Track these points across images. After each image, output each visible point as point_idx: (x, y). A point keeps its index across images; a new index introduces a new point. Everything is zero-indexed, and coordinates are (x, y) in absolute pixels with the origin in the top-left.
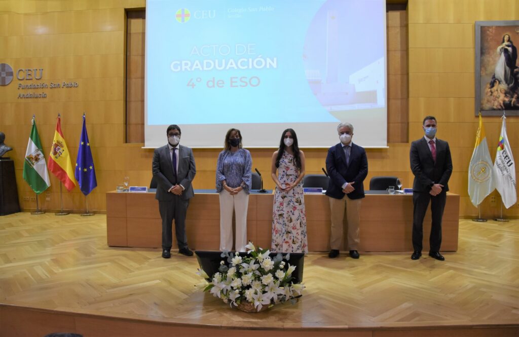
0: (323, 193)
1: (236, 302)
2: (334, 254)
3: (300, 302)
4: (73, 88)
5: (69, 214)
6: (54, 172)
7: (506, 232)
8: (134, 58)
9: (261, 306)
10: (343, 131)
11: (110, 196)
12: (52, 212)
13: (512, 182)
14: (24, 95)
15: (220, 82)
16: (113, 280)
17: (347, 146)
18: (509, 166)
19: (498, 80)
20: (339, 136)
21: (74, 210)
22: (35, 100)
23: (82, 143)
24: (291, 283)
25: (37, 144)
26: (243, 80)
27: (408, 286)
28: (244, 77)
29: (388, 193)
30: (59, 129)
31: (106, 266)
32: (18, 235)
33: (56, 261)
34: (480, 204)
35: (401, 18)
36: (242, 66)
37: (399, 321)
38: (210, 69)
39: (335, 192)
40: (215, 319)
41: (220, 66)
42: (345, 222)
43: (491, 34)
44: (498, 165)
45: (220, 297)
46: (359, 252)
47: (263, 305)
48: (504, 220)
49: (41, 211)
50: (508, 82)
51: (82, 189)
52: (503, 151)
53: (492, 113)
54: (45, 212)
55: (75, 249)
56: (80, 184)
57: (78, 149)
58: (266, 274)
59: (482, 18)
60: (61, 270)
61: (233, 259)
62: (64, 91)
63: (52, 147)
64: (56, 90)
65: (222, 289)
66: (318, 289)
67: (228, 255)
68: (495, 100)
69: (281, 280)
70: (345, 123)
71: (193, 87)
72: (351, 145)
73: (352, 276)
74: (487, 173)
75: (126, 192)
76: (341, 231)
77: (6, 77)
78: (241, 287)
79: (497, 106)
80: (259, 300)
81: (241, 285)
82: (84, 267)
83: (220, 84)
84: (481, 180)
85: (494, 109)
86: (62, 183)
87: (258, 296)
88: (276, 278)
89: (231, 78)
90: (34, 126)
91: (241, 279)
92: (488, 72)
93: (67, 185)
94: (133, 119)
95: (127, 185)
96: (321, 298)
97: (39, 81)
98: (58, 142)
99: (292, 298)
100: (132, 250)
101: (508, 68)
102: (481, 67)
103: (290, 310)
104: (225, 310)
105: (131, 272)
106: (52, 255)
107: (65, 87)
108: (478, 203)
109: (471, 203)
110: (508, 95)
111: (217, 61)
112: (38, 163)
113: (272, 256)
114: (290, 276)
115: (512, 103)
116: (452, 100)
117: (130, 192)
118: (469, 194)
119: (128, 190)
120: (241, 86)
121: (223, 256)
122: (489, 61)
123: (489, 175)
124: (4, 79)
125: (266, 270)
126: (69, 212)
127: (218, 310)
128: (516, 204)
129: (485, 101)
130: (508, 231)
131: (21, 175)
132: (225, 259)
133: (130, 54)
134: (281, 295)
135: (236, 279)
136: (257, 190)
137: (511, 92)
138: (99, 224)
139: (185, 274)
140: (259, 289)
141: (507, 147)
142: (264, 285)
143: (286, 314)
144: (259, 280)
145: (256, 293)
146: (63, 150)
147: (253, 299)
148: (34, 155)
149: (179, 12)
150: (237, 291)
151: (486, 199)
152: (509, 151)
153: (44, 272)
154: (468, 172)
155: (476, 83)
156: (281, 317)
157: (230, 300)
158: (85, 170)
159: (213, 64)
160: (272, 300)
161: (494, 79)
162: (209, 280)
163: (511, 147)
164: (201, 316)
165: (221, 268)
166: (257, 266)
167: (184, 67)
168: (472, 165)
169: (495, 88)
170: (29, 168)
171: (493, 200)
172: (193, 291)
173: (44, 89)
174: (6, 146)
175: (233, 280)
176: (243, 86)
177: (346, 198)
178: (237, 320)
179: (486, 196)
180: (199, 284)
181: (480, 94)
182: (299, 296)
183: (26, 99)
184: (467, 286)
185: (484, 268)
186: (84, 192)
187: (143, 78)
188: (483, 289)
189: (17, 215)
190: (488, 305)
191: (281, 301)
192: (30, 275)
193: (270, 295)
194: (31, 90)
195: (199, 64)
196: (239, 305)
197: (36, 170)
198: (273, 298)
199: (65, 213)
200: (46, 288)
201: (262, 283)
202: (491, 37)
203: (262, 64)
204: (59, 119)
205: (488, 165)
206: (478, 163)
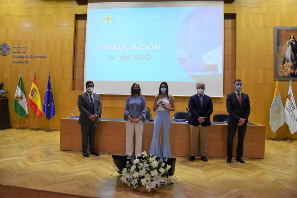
0: (187, 123)
1: (135, 186)
2: (192, 159)
3: (172, 187)
4: (44, 59)
5: (38, 130)
6: (30, 106)
8: (79, 42)
9: (150, 189)
10: (200, 87)
11: (63, 121)
12: (29, 129)
13: (295, 119)
14: (15, 61)
15: (128, 57)
16: (63, 171)
17: (201, 95)
18: (293, 109)
19: (287, 60)
20: (196, 90)
21: (41, 128)
22: (22, 64)
23: (48, 90)
24: (168, 176)
25: (21, 90)
26: (141, 56)
27: (236, 179)
28: (142, 55)
29: (224, 124)
30: (35, 81)
31: (59, 162)
32: (9, 142)
34: (277, 131)
35: (232, 24)
36: (141, 48)
38: (122, 49)
39: (194, 122)
40: (122, 196)
41: (128, 48)
42: (199, 140)
43: (283, 34)
44: (287, 109)
45: (126, 183)
46: (207, 158)
47: (151, 188)
48: (291, 141)
49: (22, 128)
50: (293, 61)
51: (47, 116)
52: (290, 100)
53: (284, 79)
54: (25, 129)
55: (42, 151)
56: (45, 113)
57: (45, 93)
58: (154, 170)
59: (278, 25)
60: (32, 164)
61: (134, 161)
62: (38, 60)
63: (31, 91)
64: (34, 59)
65: (127, 178)
66: (183, 179)
67: (131, 158)
68: (286, 71)
69: (162, 174)
70: (200, 82)
71: (112, 60)
72: (203, 95)
73: (203, 172)
74: (281, 113)
75: (72, 119)
76: (197, 145)
77: (6, 51)
78: (139, 177)
79: (286, 75)
80: (149, 185)
81: (139, 176)
82: (46, 162)
83: (128, 58)
84: (277, 117)
85: (285, 77)
86: (35, 113)
87: (148, 183)
88: (159, 172)
89: (135, 55)
90: (20, 79)
91: (139, 172)
92: (281, 55)
93: (38, 114)
94: (78, 77)
95: (73, 115)
96: (185, 185)
97: (24, 54)
99: (168, 184)
100: (74, 153)
101: (293, 54)
102: (277, 52)
103: (167, 192)
104: (128, 191)
105: (73, 166)
106: (27, 154)
107: (39, 57)
108: (275, 130)
109: (271, 130)
110: (293, 69)
111: (126, 45)
112: (22, 100)
113: (157, 159)
114: (168, 171)
115: (295, 73)
116: (261, 70)
117: (74, 119)
118: (270, 125)
121: (128, 158)
122: (282, 49)
123: (281, 114)
124: (5, 52)
125: (154, 168)
126: (38, 129)
127: (125, 190)
129: (280, 72)
130: (292, 147)
131: (12, 107)
132: (130, 160)
133: (77, 40)
134: (162, 182)
135: (136, 172)
136: (148, 120)
138: (56, 137)
139: (106, 168)
140: (149, 179)
141: (292, 98)
143: (164, 194)
144: (149, 173)
145: (147, 181)
146: (37, 94)
147: (146, 184)
148: (20, 96)
149: (106, 17)
150: (136, 179)
151: (280, 128)
152: (294, 101)
153: (23, 164)
154: (269, 112)
155: (274, 62)
156: (162, 196)
157: (132, 185)
158: (49, 105)
159: (124, 46)
160: (157, 185)
161: (285, 59)
162: (120, 172)
163: (294, 99)
164: (114, 194)
165: (127, 166)
166: (148, 165)
167: (107, 48)
168: (272, 108)
169: (285, 65)
170: (16, 103)
171: (284, 129)
172: (110, 178)
173: (27, 58)
174: (4, 90)
175: (134, 173)
176: (141, 60)
177: (200, 126)
178: (135, 197)
179: (280, 126)
180: (114, 174)
181: (277, 68)
182: (173, 183)
183: (17, 64)
184: (270, 180)
185: (280, 169)
186: (48, 118)
187: (84, 53)
188: (280, 182)
189: (8, 130)
190: (284, 192)
191: (162, 186)
192: (14, 166)
193: (156, 182)
194: (20, 59)
195: (116, 47)
196: (137, 188)
197: (21, 105)
198: (157, 184)
199: (36, 130)
200: (23, 174)
201: (151, 175)
202: (283, 36)
203: (152, 47)
204: (35, 76)
205: (281, 109)
206: (275, 107)
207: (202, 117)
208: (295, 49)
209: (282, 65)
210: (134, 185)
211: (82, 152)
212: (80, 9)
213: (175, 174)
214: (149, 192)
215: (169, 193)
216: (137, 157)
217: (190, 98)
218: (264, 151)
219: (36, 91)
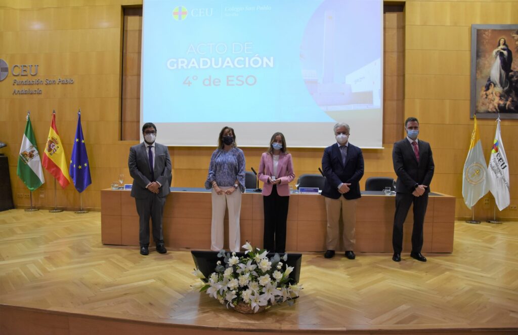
0: (319, 193)
1: (232, 303)
2: (330, 255)
3: (296, 303)
4: (68, 85)
5: (63, 211)
6: (48, 168)
7: (500, 235)
8: (130, 55)
9: (259, 308)
10: (340, 131)
11: (105, 194)
12: (46, 209)
13: (506, 185)
14: (18, 91)
15: (217, 81)
16: (108, 279)
17: (343, 146)
18: (503, 169)
19: (493, 83)
20: (335, 136)
21: (68, 207)
22: (30, 96)
23: (77, 140)
24: (289, 284)
25: (31, 140)
26: (239, 78)
27: (405, 288)
28: (240, 76)
29: (384, 194)
30: (54, 125)
31: (100, 264)
32: (12, 232)
33: (49, 259)
34: (474, 206)
35: (398, 20)
36: (239, 64)
37: (397, 323)
38: (206, 67)
39: (331, 192)
40: (211, 320)
41: (217, 64)
43: (487, 38)
44: (492, 168)
45: (216, 298)
46: (354, 253)
47: (260, 306)
48: (497, 222)
49: (34, 208)
50: (503, 85)
51: (77, 186)
52: (497, 154)
53: (488, 116)
54: (39, 209)
55: (70, 247)
56: (74, 181)
57: (73, 146)
58: (264, 274)
59: (478, 21)
60: (54, 269)
61: (230, 260)
62: (59, 87)
63: (47, 144)
64: (51, 86)
65: (218, 290)
66: (315, 289)
67: (224, 255)
68: (490, 103)
69: (278, 281)
70: (341, 123)
71: (189, 85)
72: (347, 145)
73: (348, 277)
75: (121, 190)
76: (337, 232)
77: (1, 73)
78: (238, 288)
79: (491, 109)
80: (256, 301)
81: (238, 286)
82: (77, 266)
83: (217, 82)
84: (475, 182)
85: (489, 112)
86: (56, 180)
87: (255, 297)
88: (273, 279)
89: (228, 77)
90: (28, 122)
91: (238, 280)
92: (483, 75)
93: (61, 182)
94: (129, 117)
95: (121, 182)
96: (317, 300)
97: (33, 77)
98: (52, 138)
99: (289, 299)
100: (126, 249)
101: (503, 72)
102: (476, 70)
103: (287, 312)
104: (221, 311)
105: (125, 271)
106: (45, 252)
107: (60, 83)
108: (472, 204)
109: (465, 205)
110: (503, 98)
111: (213, 59)
112: (33, 160)
113: (270, 256)
114: (288, 277)
115: (507, 106)
116: (447, 102)
117: (125, 189)
118: (463, 196)
119: (123, 188)
120: (237, 85)
121: (219, 256)
122: (485, 64)
123: (483, 177)
125: (264, 271)
126: (63, 210)
127: (217, 311)
128: (509, 206)
129: (481, 104)
130: (501, 233)
131: (15, 172)
132: (222, 259)
133: (126, 51)
134: (278, 296)
135: (233, 279)
136: (252, 190)
137: (506, 96)
138: (93, 222)
139: (180, 273)
140: (256, 290)
141: (501, 150)
142: (262, 286)
143: (283, 315)
144: (256, 281)
145: (253, 294)
146: (58, 147)
147: (250, 300)
148: (28, 151)
149: (176, 10)
150: (234, 292)
151: (480, 201)
152: (504, 155)
153: (38, 270)
154: (462, 174)
155: (471, 86)
156: (278, 318)
157: (226, 301)
158: (80, 167)
159: (209, 61)
160: (269, 301)
161: (489, 82)
162: (206, 280)
163: (505, 150)
164: (196, 317)
165: (218, 268)
166: (254, 266)
167: (180, 65)
168: (466, 167)
169: (490, 91)
170: (23, 165)
171: (487, 202)
172: (189, 291)
173: (39, 86)
175: (230, 281)
176: (239, 85)
177: (342, 198)
178: (233, 321)
179: (480, 198)
180: (195, 284)
181: (475, 96)
182: (297, 297)
183: (21, 95)
184: (463, 288)
185: (480, 270)
186: (78, 189)
187: (139, 75)
188: (479, 292)
189: (10, 212)
190: (485, 307)
191: (278, 302)
192: (23, 273)
193: (267, 296)
194: (26, 86)
195: (195, 62)
196: (235, 306)
197: (31, 167)
198: (270, 299)
199: (59, 211)
200: (40, 287)
201: (259, 284)
202: (487, 41)
203: (258, 63)
204: (54, 116)
205: (482, 167)
206: (472, 165)
207: (345, 184)
208: (506, 64)
209: (485, 93)
210: (231, 301)
211: (140, 247)
213: (300, 281)
214: (256, 313)
215: (291, 314)
216: (235, 253)
217: (325, 151)
218: (453, 240)
219: (57, 144)
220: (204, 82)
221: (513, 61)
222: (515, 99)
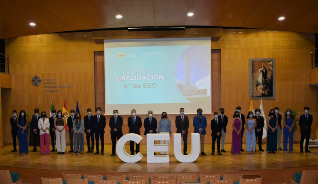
4: (71, 88)
8: (98, 74)
14: (46, 91)
19: (259, 84)
22: (52, 93)
26: (149, 84)
30: (65, 107)
35: (218, 56)
36: (148, 78)
38: (135, 79)
41: (139, 78)
50: (264, 85)
53: (257, 98)
59: (253, 57)
62: (66, 89)
64: (62, 88)
68: (258, 92)
71: (127, 88)
77: (38, 82)
83: (139, 86)
85: (258, 96)
89: (144, 84)
90: (52, 105)
92: (255, 80)
94: (99, 101)
97: (53, 84)
98: (65, 113)
101: (263, 79)
102: (252, 78)
107: (66, 87)
110: (263, 90)
111: (137, 76)
115: (265, 93)
116: (240, 92)
120: (148, 87)
122: (256, 76)
124: (36, 83)
129: (254, 93)
133: (96, 72)
137: (265, 89)
141: (263, 113)
149: (119, 54)
159: (135, 77)
161: (257, 83)
167: (122, 79)
169: (258, 87)
173: (56, 88)
183: (48, 93)
194: (50, 88)
195: (129, 78)
202: (256, 65)
203: (157, 78)
204: (65, 102)
208: (265, 75)
209: (256, 88)
212: (97, 48)
219: (67, 115)
220: (133, 86)
221: (268, 74)
222: (269, 91)
